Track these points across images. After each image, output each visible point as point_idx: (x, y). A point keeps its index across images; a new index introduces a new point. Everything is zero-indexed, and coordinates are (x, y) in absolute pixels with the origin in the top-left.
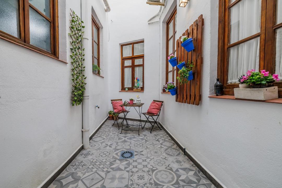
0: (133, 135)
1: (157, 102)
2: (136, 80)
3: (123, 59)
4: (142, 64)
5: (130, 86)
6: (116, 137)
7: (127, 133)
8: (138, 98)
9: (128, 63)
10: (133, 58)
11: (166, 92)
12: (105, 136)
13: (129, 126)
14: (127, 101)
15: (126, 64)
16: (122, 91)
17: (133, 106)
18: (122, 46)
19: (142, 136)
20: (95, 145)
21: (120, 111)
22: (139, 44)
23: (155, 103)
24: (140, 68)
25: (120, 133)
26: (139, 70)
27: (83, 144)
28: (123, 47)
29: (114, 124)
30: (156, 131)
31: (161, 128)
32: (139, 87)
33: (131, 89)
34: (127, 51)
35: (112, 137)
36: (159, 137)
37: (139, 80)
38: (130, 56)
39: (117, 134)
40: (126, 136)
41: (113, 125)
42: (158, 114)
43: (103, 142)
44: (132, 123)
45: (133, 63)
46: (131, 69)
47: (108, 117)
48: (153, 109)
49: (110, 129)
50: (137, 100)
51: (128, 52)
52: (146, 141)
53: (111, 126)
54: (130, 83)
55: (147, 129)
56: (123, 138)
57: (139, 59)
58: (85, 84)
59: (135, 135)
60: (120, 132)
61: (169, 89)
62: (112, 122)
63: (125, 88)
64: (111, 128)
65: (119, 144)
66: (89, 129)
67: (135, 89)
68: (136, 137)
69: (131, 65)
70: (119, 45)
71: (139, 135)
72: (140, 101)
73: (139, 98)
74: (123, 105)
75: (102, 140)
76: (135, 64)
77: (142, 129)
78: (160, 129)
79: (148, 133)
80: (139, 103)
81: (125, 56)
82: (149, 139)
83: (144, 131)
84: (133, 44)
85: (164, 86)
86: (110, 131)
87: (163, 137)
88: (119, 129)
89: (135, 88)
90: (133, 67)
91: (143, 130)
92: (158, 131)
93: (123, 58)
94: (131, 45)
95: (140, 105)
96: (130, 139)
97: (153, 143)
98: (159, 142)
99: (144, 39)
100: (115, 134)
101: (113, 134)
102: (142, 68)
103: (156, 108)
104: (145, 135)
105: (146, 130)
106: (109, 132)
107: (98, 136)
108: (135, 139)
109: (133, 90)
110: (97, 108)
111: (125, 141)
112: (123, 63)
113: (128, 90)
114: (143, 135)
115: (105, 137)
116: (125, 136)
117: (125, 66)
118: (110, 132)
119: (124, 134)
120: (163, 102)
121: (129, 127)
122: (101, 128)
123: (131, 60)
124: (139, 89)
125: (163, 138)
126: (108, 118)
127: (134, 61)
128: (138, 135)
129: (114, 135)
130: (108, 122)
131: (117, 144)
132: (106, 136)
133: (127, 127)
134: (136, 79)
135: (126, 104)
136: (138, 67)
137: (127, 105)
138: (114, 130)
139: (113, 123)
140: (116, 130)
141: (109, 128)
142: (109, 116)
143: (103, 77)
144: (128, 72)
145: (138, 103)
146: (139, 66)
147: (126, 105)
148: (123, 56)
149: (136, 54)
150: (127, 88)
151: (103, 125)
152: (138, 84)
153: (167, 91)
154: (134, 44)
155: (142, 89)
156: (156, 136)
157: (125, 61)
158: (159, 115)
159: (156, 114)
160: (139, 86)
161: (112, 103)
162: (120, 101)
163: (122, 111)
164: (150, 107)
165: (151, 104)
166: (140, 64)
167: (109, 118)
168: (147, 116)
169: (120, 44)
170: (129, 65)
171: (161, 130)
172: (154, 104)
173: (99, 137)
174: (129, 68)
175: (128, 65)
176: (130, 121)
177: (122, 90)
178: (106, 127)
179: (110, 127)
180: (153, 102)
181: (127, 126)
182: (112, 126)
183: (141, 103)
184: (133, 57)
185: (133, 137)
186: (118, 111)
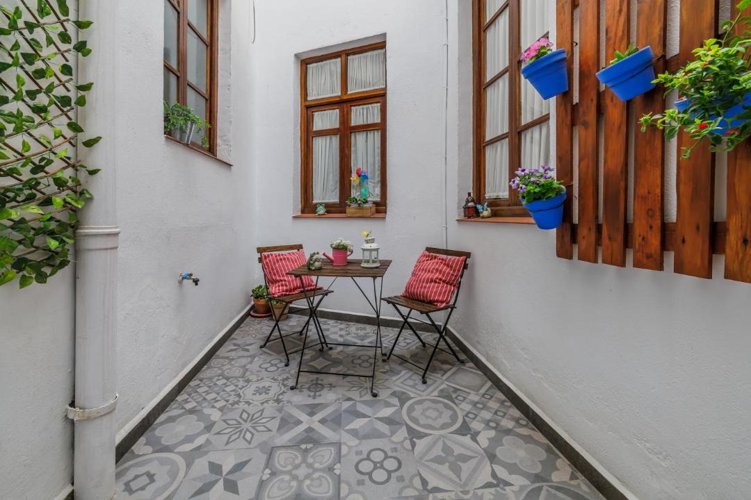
0: (349, 394)
1: (444, 256)
2: (354, 177)
3: (308, 107)
4: (378, 120)
5: (334, 198)
6: (270, 409)
7: (323, 386)
8: (367, 242)
9: (326, 120)
10: (344, 103)
11: (483, 217)
12: (222, 403)
13: (331, 349)
14: (321, 253)
15: (320, 124)
16: (305, 215)
17: (345, 274)
18: (305, 62)
19: (388, 405)
20: (151, 477)
21: (295, 289)
22: (365, 54)
23: (435, 257)
24: (370, 135)
25: (292, 388)
26: (367, 141)
27: (73, 484)
28: (308, 66)
29: (268, 340)
30: (445, 372)
31: (463, 357)
32: (366, 202)
33: (336, 210)
34: (323, 81)
35: (251, 410)
36: (467, 407)
37: (366, 177)
38: (336, 97)
39: (275, 389)
40: (317, 401)
41: (266, 343)
42: (452, 303)
43: (199, 448)
44: (341, 329)
45: (345, 119)
46: (335, 140)
47: (253, 308)
48: (432, 281)
49: (251, 363)
50: (364, 250)
51: (325, 84)
52: (414, 435)
53: (254, 349)
54: (336, 188)
55: (403, 360)
56: (303, 417)
57: (365, 106)
58: (93, 172)
59: (358, 399)
60: (291, 383)
61: (536, 197)
62: (265, 326)
63: (316, 204)
64: (256, 359)
65: (281, 458)
66: (115, 404)
67: (352, 209)
68: (361, 408)
69: (337, 126)
70: (292, 59)
71: (375, 395)
72: (374, 254)
73: (372, 241)
74: (306, 269)
75: (199, 434)
76: (353, 124)
77: (384, 361)
78: (459, 360)
79: (410, 382)
80: (374, 262)
81: (314, 98)
82: (423, 421)
83: (393, 372)
84: (344, 54)
85: (469, 194)
86: (248, 373)
87: (485, 407)
88: (287, 365)
89: (354, 205)
90: (345, 132)
91: (387, 367)
92: (455, 369)
93: (307, 103)
94: (339, 60)
95: (378, 270)
96: (335, 421)
97: (447, 450)
98: (474, 438)
99: (384, 35)
100: (266, 390)
101: (258, 391)
102: (377, 135)
103: (440, 279)
104: (403, 398)
105: (399, 368)
106: (241, 383)
107: (188, 406)
108: (358, 424)
109: (345, 212)
110: (188, 283)
111: (311, 439)
112: (307, 123)
113: (328, 212)
114: (394, 394)
115: (215, 415)
116: (311, 401)
117: (316, 131)
118: (248, 381)
119: (306, 392)
120: (468, 255)
121: (330, 352)
122: (213, 362)
123: (338, 110)
124: (366, 209)
125: (487, 415)
126: (250, 309)
127: (349, 113)
128: (368, 397)
129: (264, 396)
130: (247, 328)
131: (267, 466)
132: (221, 409)
133: (321, 350)
134: (357, 173)
135: (317, 264)
136: (365, 133)
137: (320, 269)
138: (266, 369)
139: (268, 333)
140: (274, 368)
141: (244, 361)
142: (253, 303)
143: (231, 165)
144: (325, 150)
145: (368, 262)
146: (366, 128)
147: (319, 271)
148: (309, 98)
149: (353, 90)
150: (321, 204)
151: (227, 343)
152: (363, 190)
153: (486, 213)
154: (348, 55)
155: (380, 208)
156: (450, 398)
157: (316, 114)
158: (453, 307)
159: (442, 302)
160: (369, 199)
161: (260, 260)
162: (296, 251)
163: (302, 292)
164: (414, 274)
165: (419, 262)
166: (370, 122)
167: (255, 312)
168: (405, 310)
169: (297, 56)
170: (329, 128)
171: (462, 362)
172: (432, 264)
173: (192, 411)
174: (328, 138)
175: (327, 126)
176: (331, 322)
177: (303, 212)
178: (233, 354)
179: (251, 353)
180: (424, 256)
181: (319, 347)
182: (261, 347)
183: (381, 258)
184: (345, 97)
185: (347, 411)
186: (287, 291)
